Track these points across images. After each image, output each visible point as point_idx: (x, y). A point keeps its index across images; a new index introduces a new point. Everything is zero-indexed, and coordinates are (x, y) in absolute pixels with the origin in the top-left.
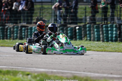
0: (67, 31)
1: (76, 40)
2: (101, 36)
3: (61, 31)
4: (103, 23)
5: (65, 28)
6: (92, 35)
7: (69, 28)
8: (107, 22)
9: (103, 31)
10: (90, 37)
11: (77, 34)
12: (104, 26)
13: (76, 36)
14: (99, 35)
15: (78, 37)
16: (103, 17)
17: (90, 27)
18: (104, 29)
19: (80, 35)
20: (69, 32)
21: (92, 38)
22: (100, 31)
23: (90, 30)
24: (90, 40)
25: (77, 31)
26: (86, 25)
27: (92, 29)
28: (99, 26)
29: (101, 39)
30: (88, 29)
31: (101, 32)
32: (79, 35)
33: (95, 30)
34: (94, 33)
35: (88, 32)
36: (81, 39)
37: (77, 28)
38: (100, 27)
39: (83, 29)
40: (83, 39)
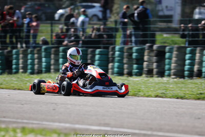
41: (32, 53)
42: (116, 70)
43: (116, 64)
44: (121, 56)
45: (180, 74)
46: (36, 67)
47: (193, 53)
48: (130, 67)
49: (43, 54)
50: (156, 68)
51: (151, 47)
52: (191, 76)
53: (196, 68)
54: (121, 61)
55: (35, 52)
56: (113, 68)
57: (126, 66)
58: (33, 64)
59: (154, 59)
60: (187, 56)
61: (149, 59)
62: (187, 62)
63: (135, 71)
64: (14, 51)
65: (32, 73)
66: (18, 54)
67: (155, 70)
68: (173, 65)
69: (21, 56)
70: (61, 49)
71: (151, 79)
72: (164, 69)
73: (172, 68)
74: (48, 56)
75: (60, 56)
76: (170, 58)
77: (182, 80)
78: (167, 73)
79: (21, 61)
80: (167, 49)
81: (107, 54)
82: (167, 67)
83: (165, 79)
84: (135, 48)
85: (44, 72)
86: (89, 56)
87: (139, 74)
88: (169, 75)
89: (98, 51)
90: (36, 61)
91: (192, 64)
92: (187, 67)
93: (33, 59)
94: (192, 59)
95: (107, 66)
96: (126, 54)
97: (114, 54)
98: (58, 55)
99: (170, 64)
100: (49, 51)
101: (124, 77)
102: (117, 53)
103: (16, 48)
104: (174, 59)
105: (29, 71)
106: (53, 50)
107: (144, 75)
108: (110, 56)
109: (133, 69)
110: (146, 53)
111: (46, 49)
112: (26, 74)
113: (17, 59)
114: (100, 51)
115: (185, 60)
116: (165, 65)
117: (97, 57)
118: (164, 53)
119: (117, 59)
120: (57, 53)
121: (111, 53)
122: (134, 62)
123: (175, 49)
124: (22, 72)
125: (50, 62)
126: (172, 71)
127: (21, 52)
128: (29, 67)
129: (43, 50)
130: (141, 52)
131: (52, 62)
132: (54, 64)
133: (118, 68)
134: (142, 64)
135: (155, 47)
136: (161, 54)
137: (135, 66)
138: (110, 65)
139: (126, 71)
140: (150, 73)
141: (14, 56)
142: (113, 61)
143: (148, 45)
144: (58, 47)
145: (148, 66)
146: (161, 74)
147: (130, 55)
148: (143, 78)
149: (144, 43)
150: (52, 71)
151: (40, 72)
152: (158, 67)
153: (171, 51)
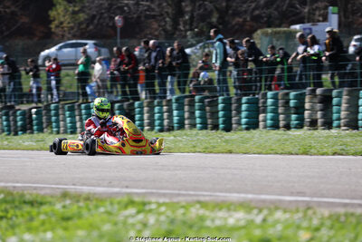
0: (15, 116)
1: (32, 133)
2: (78, 125)
3: (4, 118)
4: (81, 101)
5: (11, 112)
6: (62, 123)
7: (19, 112)
8: (87, 99)
9: (80, 115)
10: (58, 127)
11: (35, 122)
12: (83, 106)
13: (32, 126)
14: (73, 123)
15: (35, 127)
16: (80, 91)
17: (57, 109)
18: (83, 111)
19: (40, 123)
20: (19, 118)
21: (62, 129)
22: (75, 117)
23: (57, 115)
24: (58, 133)
25: (34, 116)
26: (49, 105)
27: (60, 112)
28: (73, 107)
29: (79, 130)
30: (53, 112)
31: (77, 118)
32: (37, 124)
33: (68, 113)
34: (64, 120)
35: (53, 118)
36: (41, 130)
37: (34, 111)
38: (76, 107)
39: (44, 112)
40: (45, 130)
41: (160, 104)
42: (269, 122)
43: (269, 115)
44: (275, 104)
45: (353, 125)
46: (166, 122)
48: (288, 118)
49: (174, 106)
50: (322, 118)
51: (314, 91)
54: (275, 111)
55: (164, 103)
56: (265, 121)
57: (281, 117)
58: (161, 119)
59: (319, 106)
61: (312, 106)
63: (294, 122)
64: (137, 103)
65: (161, 131)
66: (141, 107)
67: (320, 121)
68: (343, 113)
69: (146, 109)
70: (197, 98)
71: (316, 132)
72: (331, 118)
73: (342, 117)
74: (180, 108)
75: (197, 107)
76: (339, 105)
77: (355, 132)
78: (335, 123)
79: (146, 116)
80: (334, 93)
81: (257, 103)
82: (335, 116)
83: (334, 131)
84: (293, 94)
85: (175, 128)
86: (234, 106)
87: (300, 126)
88: (339, 126)
89: (244, 99)
90: (166, 114)
93: (161, 112)
95: (258, 118)
96: (281, 102)
97: (265, 102)
98: (194, 106)
99: (339, 112)
100: (181, 101)
101: (281, 131)
102: (270, 101)
103: (138, 99)
104: (344, 106)
105: (157, 128)
106: (187, 100)
107: (306, 128)
108: (260, 105)
109: (291, 120)
110: (307, 100)
111: (177, 100)
112: (153, 132)
113: (141, 113)
114: (248, 99)
115: (358, 106)
116: (332, 113)
117: (244, 107)
118: (331, 98)
119: (269, 108)
120: (192, 104)
121: (261, 101)
122: (292, 112)
123: (345, 93)
124: (148, 130)
125: (183, 116)
126: (342, 121)
127: (145, 104)
128: (157, 122)
129: (174, 101)
130: (300, 99)
131: (186, 115)
132: (188, 118)
133: (271, 120)
134: (303, 113)
135: (319, 91)
136: (326, 101)
137: (294, 117)
138: (261, 117)
139: (282, 123)
140: (313, 124)
141: (137, 110)
142: (265, 111)
143: (309, 88)
144: (193, 96)
145: (311, 115)
146: (328, 125)
147: (287, 102)
148: (304, 132)
149: (304, 86)
150: (186, 126)
151: (171, 129)
152: (323, 116)
153: (339, 96)
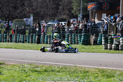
44: (1, 37)
47: (19, 36)
48: (3, 40)
51: (9, 34)
52: (19, 42)
53: (20, 40)
60: (18, 37)
61: (8, 37)
62: (18, 38)
67: (10, 41)
76: (13, 37)
77: (16, 43)
78: (13, 41)
82: (13, 40)
84: (5, 34)
87: (6, 42)
88: (13, 42)
91: (19, 39)
92: (18, 40)
94: (19, 37)
99: (13, 39)
115: (17, 38)
116: (12, 39)
118: (12, 36)
122: (4, 38)
130: (6, 36)
134: (6, 39)
135: (10, 34)
136: (11, 36)
139: (2, 41)
140: (8, 41)
145: (8, 39)
146: (11, 42)
147: (3, 36)
148: (7, 43)
152: (10, 40)
153: (14, 35)
